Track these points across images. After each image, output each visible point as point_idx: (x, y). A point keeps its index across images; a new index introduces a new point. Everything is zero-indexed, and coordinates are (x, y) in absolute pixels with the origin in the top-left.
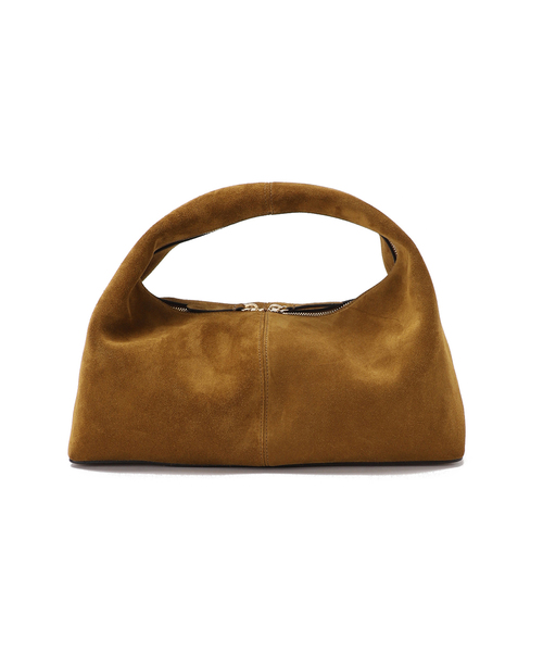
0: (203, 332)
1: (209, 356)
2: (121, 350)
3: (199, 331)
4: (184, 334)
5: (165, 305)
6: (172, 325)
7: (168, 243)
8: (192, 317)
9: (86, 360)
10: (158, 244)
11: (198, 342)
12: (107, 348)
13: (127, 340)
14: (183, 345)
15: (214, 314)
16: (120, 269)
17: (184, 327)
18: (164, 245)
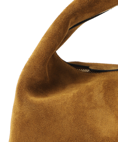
0: (104, 87)
1: (110, 106)
2: (42, 104)
3: (101, 86)
4: (90, 90)
5: (73, 68)
6: (79, 82)
7: (79, 22)
8: (94, 76)
9: (15, 112)
10: (72, 23)
11: (101, 96)
12: (31, 103)
13: (46, 96)
14: (90, 99)
15: (110, 73)
16: (42, 42)
17: (89, 84)
18: (76, 23)
